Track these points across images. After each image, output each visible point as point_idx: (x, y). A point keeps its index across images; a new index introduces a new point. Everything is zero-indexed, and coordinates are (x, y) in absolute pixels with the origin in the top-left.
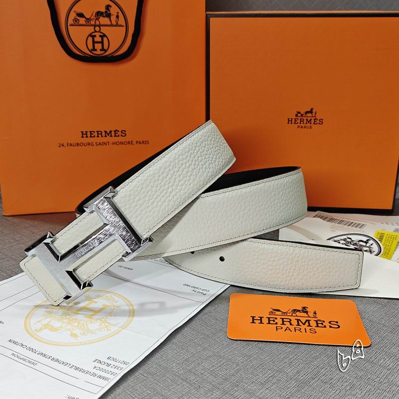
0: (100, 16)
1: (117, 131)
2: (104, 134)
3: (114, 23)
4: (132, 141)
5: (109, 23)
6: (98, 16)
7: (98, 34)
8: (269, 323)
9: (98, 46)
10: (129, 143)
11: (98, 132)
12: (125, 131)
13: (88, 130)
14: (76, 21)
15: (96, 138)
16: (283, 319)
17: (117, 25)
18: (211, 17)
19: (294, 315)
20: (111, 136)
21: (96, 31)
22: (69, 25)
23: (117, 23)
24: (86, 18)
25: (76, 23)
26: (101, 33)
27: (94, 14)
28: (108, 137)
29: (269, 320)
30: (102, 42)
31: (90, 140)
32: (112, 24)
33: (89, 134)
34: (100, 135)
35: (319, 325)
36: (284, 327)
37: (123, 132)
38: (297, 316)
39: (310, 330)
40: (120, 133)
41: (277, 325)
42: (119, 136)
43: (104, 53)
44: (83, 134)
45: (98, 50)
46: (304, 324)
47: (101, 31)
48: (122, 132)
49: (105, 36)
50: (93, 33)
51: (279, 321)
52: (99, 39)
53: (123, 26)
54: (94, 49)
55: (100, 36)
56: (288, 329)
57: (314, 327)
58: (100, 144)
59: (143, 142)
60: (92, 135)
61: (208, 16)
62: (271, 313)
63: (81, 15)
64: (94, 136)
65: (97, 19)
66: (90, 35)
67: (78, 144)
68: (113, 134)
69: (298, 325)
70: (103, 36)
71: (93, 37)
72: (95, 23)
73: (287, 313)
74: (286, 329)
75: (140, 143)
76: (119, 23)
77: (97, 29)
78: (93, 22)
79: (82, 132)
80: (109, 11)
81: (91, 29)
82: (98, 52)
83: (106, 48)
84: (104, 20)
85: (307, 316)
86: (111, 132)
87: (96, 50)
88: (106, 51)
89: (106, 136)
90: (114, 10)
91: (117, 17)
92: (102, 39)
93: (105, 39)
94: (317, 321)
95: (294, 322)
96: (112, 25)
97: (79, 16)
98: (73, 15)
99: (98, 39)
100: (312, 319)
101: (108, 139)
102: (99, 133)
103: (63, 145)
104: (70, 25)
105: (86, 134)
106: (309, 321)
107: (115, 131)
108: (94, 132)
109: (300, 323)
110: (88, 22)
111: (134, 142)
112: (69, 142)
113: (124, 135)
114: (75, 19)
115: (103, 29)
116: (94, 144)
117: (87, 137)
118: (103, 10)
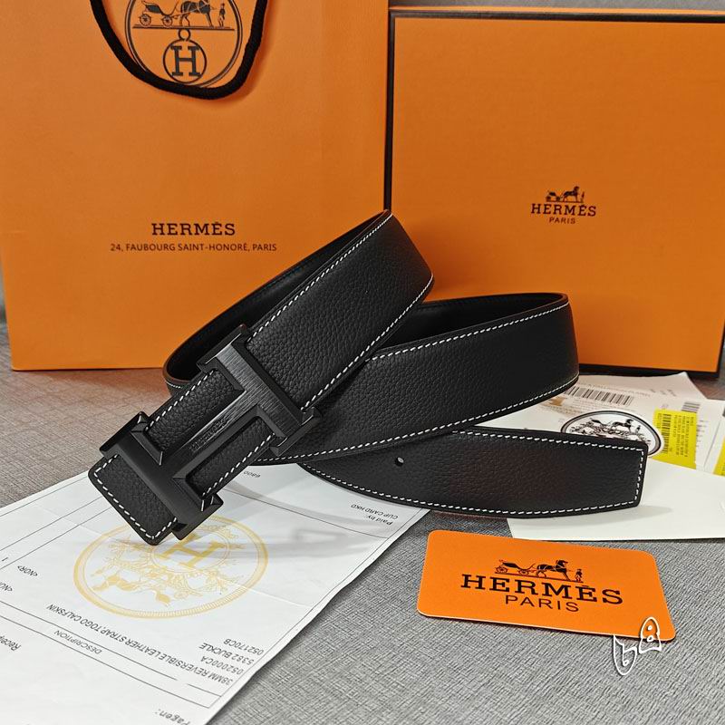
0: (190, 9)
1: (217, 224)
2: (193, 230)
3: (215, 24)
5: (207, 24)
6: (185, 10)
7: (185, 45)
8: (494, 589)
11: (182, 225)
12: (233, 225)
14: (145, 20)
16: (519, 582)
17: (221, 28)
18: (398, 16)
19: (540, 574)
20: (207, 234)
21: (181, 39)
22: (132, 25)
23: (222, 25)
25: (146, 24)
27: (179, 8)
28: (202, 235)
29: (495, 584)
32: (212, 26)
33: (166, 229)
34: (186, 232)
35: (585, 596)
36: (521, 597)
38: (545, 577)
39: (567, 604)
40: (223, 229)
41: (507, 593)
42: (221, 233)
43: (197, 80)
44: (155, 229)
46: (557, 593)
47: (191, 39)
48: (226, 227)
51: (513, 586)
53: (233, 30)
55: (189, 48)
56: (527, 601)
57: (574, 600)
58: (186, 247)
59: (266, 247)
60: (173, 231)
61: (392, 15)
62: (499, 570)
64: (176, 233)
65: (185, 16)
66: (171, 46)
67: (146, 247)
68: (211, 229)
69: (547, 594)
70: (195, 48)
71: (177, 49)
72: (181, 23)
73: (528, 571)
74: (524, 602)
75: (260, 247)
77: (184, 34)
78: (176, 22)
79: (154, 225)
83: (199, 69)
84: (196, 19)
85: (565, 578)
86: (206, 225)
88: (200, 76)
89: (197, 234)
92: (194, 54)
93: (198, 53)
94: (581, 589)
95: (540, 589)
96: (211, 28)
99: (185, 53)
100: (574, 585)
101: (201, 238)
104: (134, 27)
105: (162, 229)
106: (566, 587)
107: (214, 225)
108: (176, 225)
109: (551, 592)
110: (167, 21)
111: (249, 246)
113: (230, 232)
115: (196, 36)
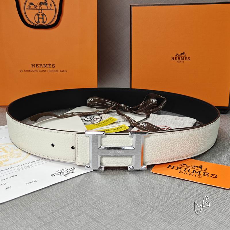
4: (58, 70)
9: (41, 20)
10: (56, 71)
13: (35, 64)
15: (39, 68)
24: (34, 5)
26: (42, 13)
30: (43, 18)
31: (36, 69)
37: (53, 65)
45: (41, 22)
49: (44, 15)
50: (38, 13)
52: (42, 17)
54: (39, 22)
63: (32, 4)
76: (52, 9)
80: (46, 2)
81: (37, 11)
82: (41, 23)
87: (40, 22)
90: (49, 1)
91: (51, 5)
97: (31, 4)
98: (28, 4)
102: (41, 65)
103: (22, 71)
112: (25, 70)
114: (29, 6)
116: (38, 71)
117: (34, 67)
118: (44, 1)
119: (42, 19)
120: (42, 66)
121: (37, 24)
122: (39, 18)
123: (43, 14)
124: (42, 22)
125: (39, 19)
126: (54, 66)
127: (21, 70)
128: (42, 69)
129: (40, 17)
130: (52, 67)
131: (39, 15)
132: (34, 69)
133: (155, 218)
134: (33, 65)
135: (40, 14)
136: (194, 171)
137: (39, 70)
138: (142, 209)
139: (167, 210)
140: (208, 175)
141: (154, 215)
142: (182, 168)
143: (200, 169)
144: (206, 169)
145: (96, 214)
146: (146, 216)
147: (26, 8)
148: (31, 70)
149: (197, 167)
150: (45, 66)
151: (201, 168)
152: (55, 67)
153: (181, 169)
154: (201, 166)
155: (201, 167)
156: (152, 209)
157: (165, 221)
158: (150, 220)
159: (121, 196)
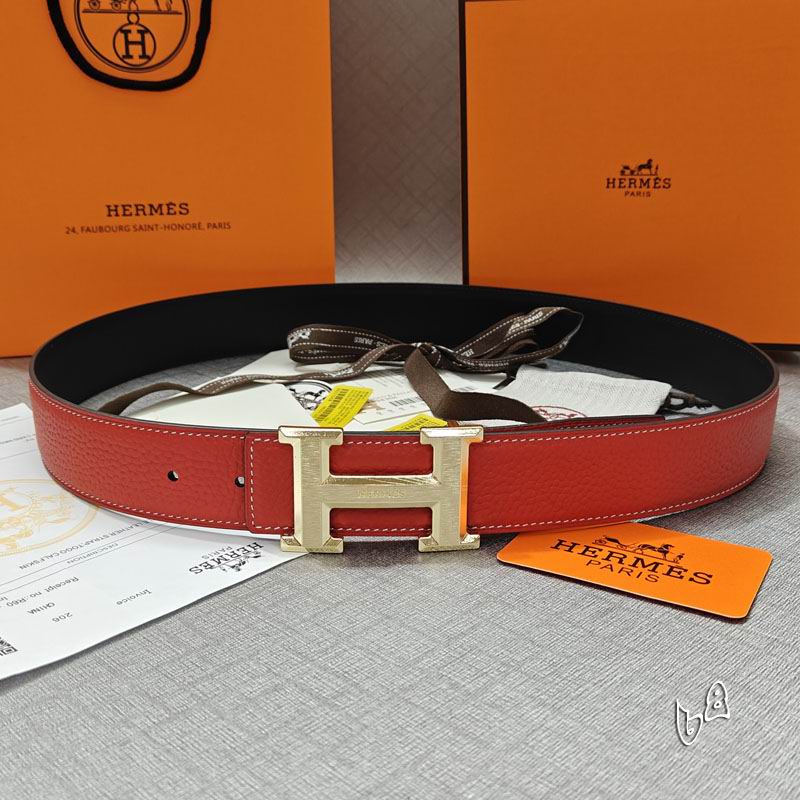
119: (140, 47)
120: (143, 210)
121: (124, 64)
122: (128, 43)
123: (142, 29)
124: (140, 57)
125: (131, 47)
126: (185, 208)
127: (68, 228)
128: (143, 220)
129: (131, 38)
130: (181, 213)
131: (130, 31)
132: (115, 221)
133: (513, 694)
134: (113, 208)
135: (134, 28)
136: (638, 559)
137: (134, 227)
138: (473, 670)
139: (553, 672)
140: (683, 574)
141: (509, 686)
142: (601, 550)
143: (661, 555)
144: (680, 557)
145: (330, 684)
146: (485, 688)
147: (81, 9)
148: (103, 225)
149: (653, 548)
150: (155, 209)
151: (665, 553)
152: (188, 211)
153: (598, 553)
154: (666, 546)
155: (665, 549)
156: (503, 669)
157: (543, 704)
158: (498, 702)
159: (408, 632)
